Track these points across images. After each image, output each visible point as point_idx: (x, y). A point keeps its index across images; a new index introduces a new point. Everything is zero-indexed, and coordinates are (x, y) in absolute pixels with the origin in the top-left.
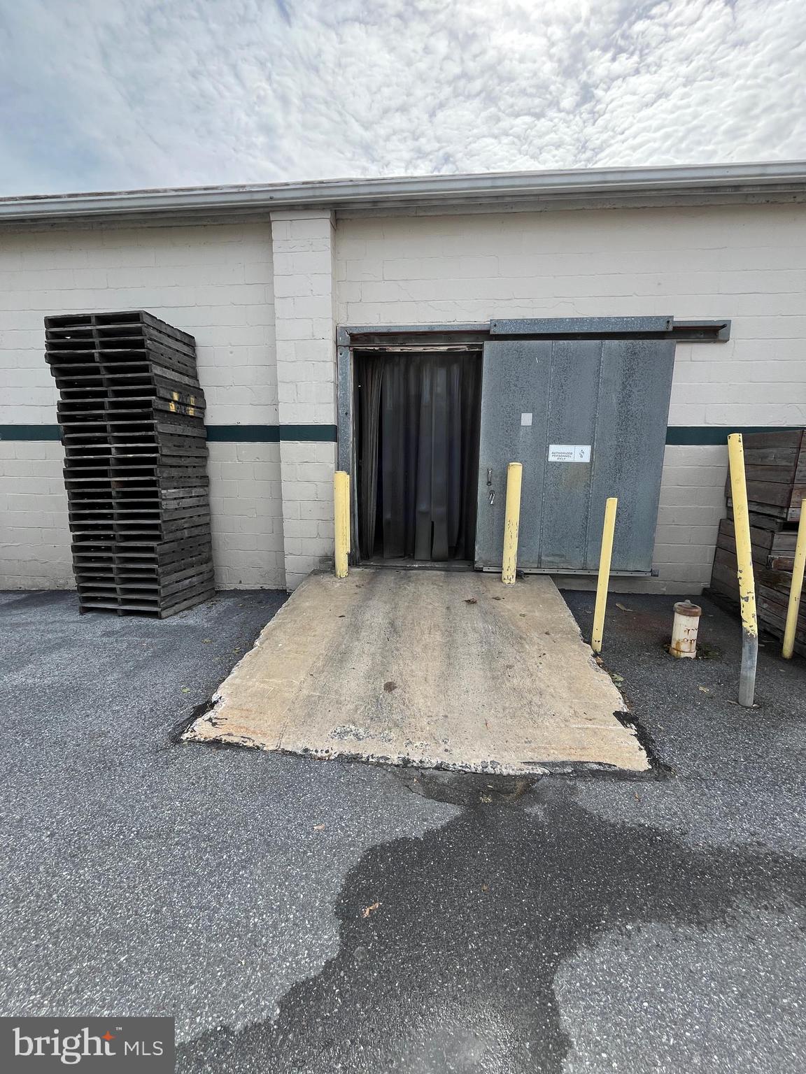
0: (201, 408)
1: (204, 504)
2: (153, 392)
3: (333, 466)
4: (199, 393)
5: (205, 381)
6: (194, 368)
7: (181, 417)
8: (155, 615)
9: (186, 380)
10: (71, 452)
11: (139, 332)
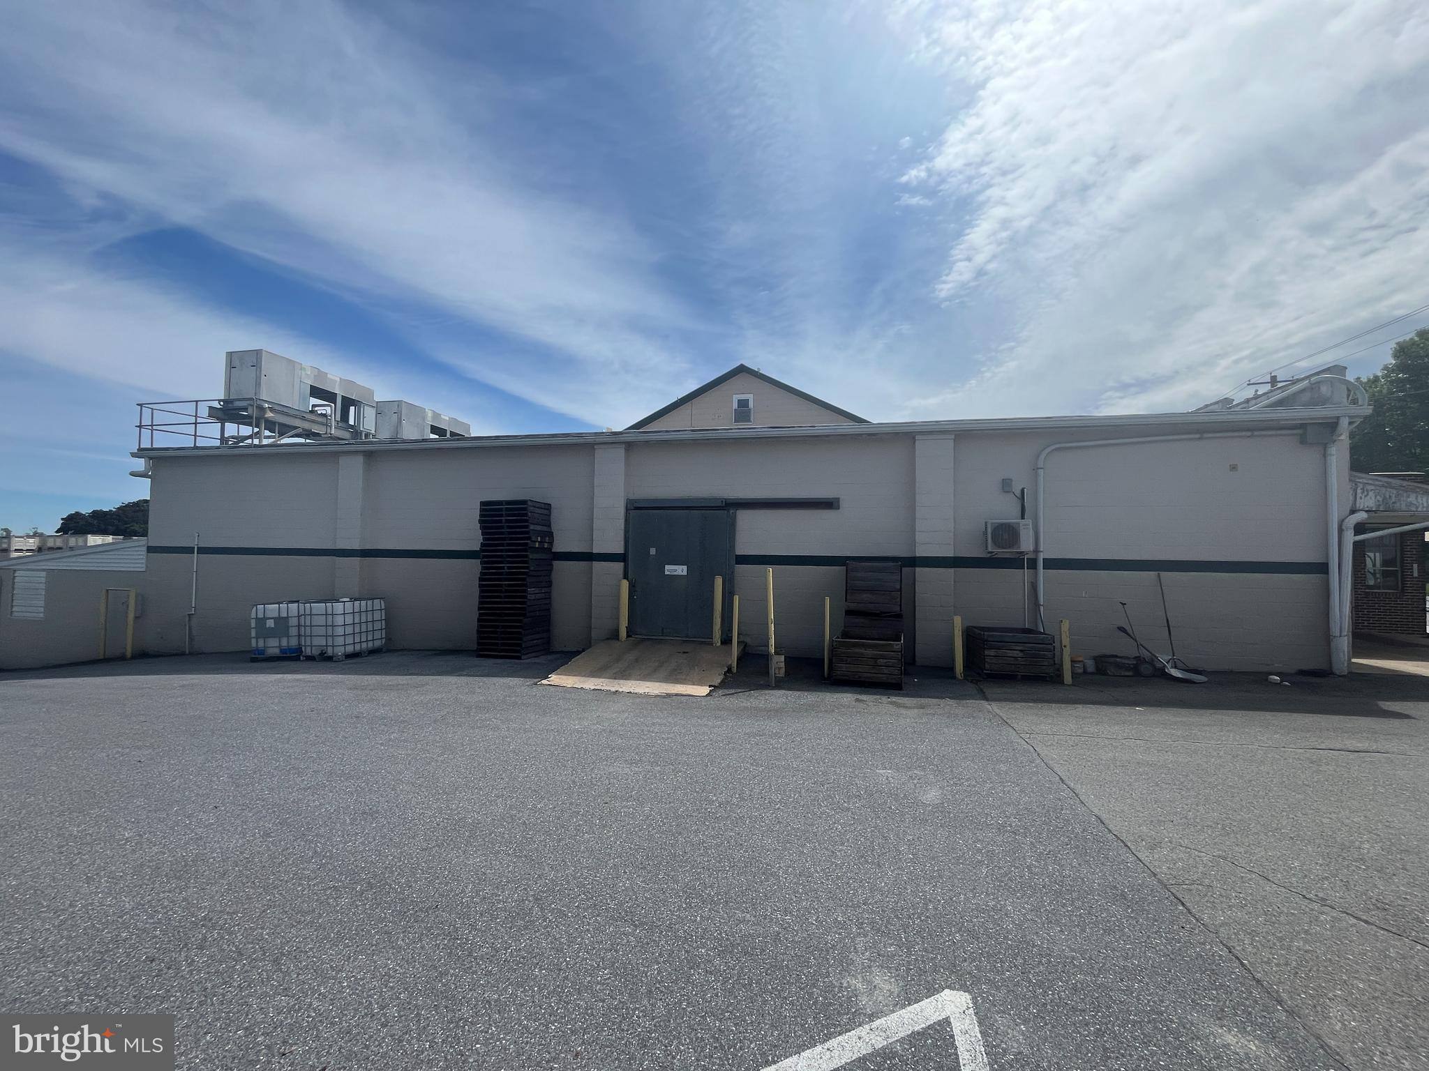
0: (551, 543)
1: (548, 597)
2: (529, 538)
3: (622, 576)
4: (551, 534)
5: (554, 528)
6: (549, 521)
7: (541, 549)
8: (519, 658)
9: (545, 529)
10: (483, 568)
11: (525, 509)
